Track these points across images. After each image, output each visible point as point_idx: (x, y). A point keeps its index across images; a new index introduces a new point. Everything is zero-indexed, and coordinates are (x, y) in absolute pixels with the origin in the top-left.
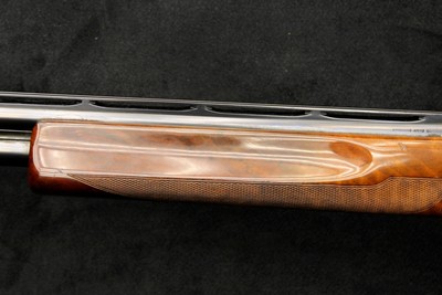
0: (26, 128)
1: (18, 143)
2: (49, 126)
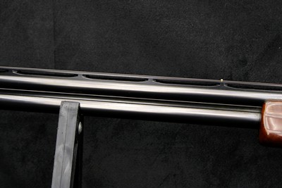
2: (273, 104)
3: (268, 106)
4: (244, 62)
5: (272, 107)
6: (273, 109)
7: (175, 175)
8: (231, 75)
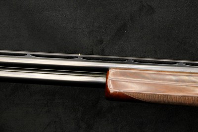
0: (104, 71)
1: (100, 78)
2: (114, 71)
3: (111, 72)
4: (101, 41)
5: (113, 73)
6: (114, 74)
7: (55, 122)
8: (92, 51)
